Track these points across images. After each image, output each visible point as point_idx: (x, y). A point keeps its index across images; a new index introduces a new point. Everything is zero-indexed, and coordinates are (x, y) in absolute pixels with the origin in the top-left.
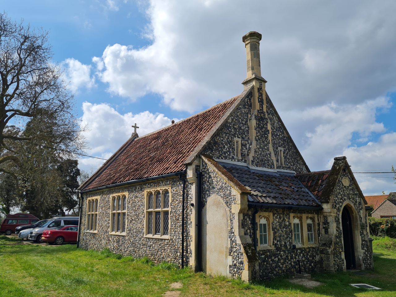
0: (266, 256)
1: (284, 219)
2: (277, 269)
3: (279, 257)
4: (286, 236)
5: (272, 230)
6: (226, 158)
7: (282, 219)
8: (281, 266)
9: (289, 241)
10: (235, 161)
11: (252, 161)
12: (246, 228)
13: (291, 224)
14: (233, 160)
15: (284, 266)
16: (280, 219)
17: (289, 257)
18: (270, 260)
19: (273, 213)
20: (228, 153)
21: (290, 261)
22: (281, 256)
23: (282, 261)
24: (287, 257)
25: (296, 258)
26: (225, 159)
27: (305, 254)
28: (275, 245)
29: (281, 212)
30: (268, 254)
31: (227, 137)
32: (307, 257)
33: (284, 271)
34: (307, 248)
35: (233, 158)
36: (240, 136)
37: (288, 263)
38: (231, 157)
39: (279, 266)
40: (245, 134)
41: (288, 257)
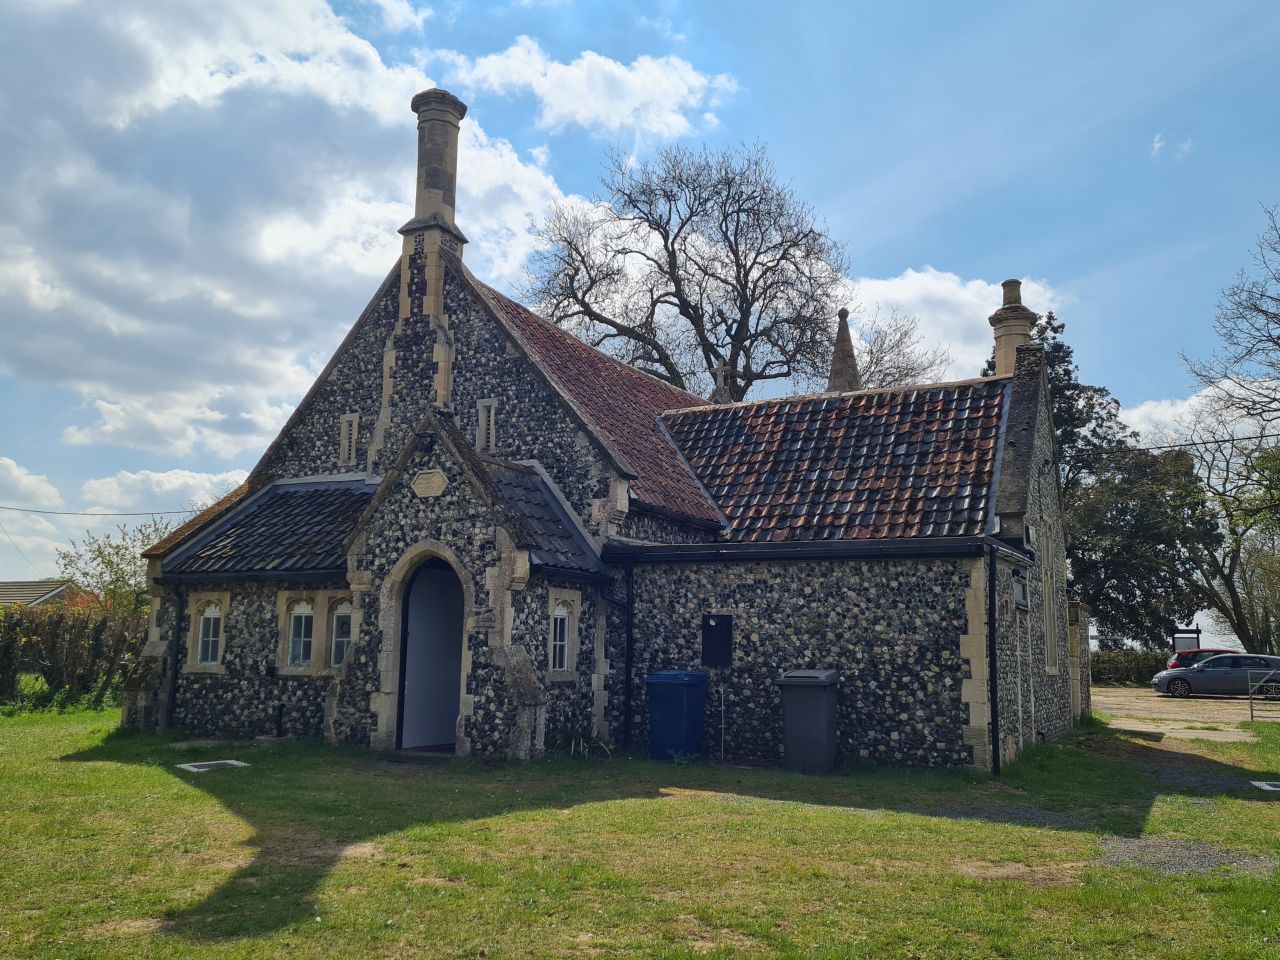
0: (204, 686)
1: (260, 606)
2: (227, 718)
3: (236, 691)
4: (259, 645)
5: (225, 631)
6: (315, 471)
7: (255, 606)
8: (238, 712)
9: (267, 656)
10: (339, 472)
11: (376, 464)
12: (166, 627)
13: (277, 616)
14: (335, 471)
15: (246, 712)
16: (250, 606)
17: (262, 696)
18: (211, 695)
19: (232, 593)
20: (323, 458)
21: (263, 703)
22: (241, 691)
23: (242, 701)
24: (257, 693)
25: (279, 699)
26: (312, 474)
27: (311, 692)
28: (228, 665)
29: (254, 589)
30: (209, 681)
31: (322, 421)
32: (315, 699)
33: (243, 723)
34: (318, 678)
35: (335, 466)
36: (357, 407)
37: (257, 708)
38: (329, 465)
39: (233, 712)
40: (371, 398)
41: (259, 694)
